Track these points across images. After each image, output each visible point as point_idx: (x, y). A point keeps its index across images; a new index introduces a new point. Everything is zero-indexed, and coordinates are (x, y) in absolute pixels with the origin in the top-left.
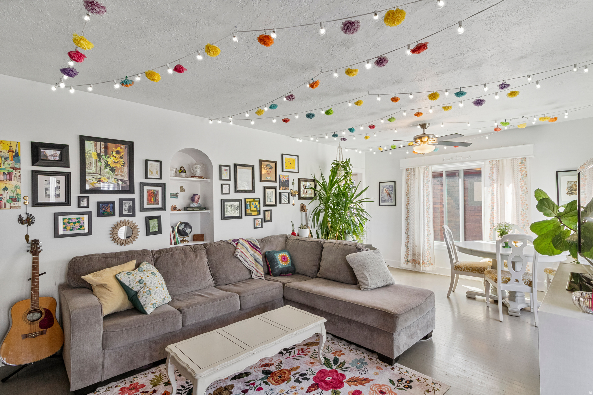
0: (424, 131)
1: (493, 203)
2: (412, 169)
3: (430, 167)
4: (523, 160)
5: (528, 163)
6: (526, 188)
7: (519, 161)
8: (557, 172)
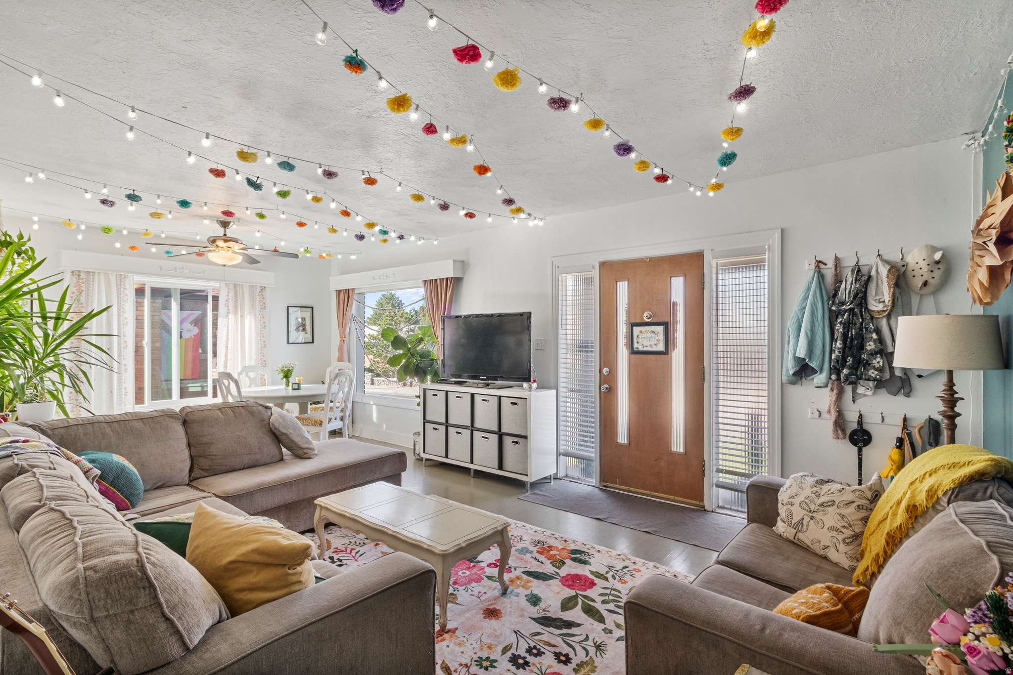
0: (225, 231)
1: (228, 339)
2: (91, 274)
3: (130, 276)
4: (263, 289)
5: (267, 293)
6: (264, 323)
7: (259, 289)
8: (288, 307)
